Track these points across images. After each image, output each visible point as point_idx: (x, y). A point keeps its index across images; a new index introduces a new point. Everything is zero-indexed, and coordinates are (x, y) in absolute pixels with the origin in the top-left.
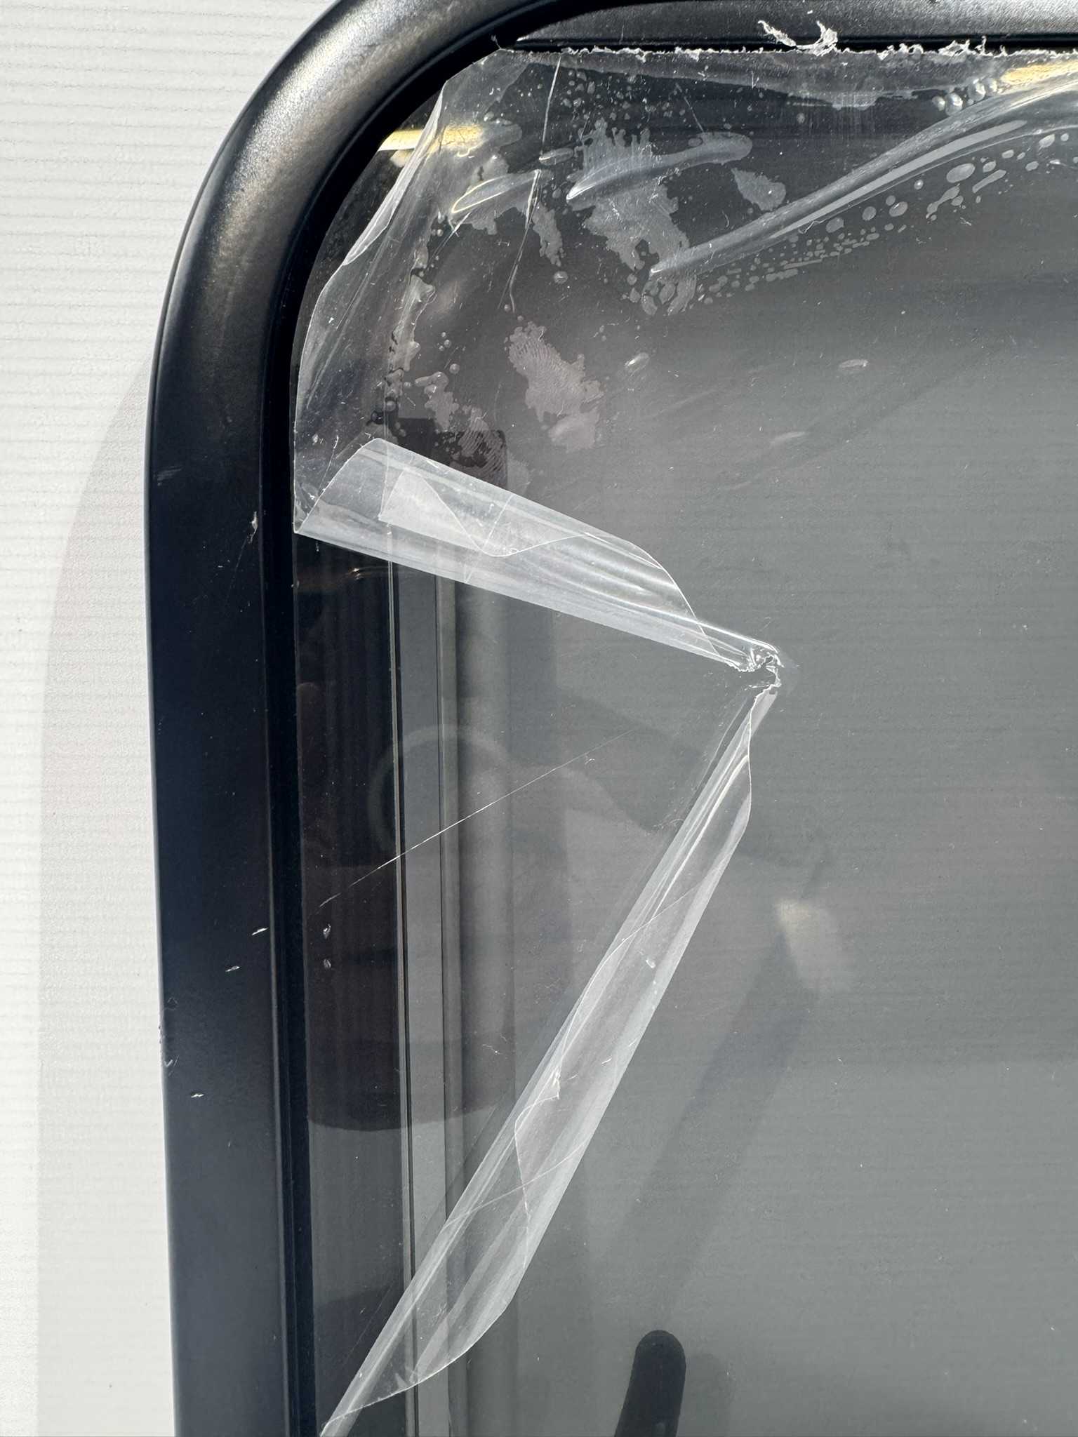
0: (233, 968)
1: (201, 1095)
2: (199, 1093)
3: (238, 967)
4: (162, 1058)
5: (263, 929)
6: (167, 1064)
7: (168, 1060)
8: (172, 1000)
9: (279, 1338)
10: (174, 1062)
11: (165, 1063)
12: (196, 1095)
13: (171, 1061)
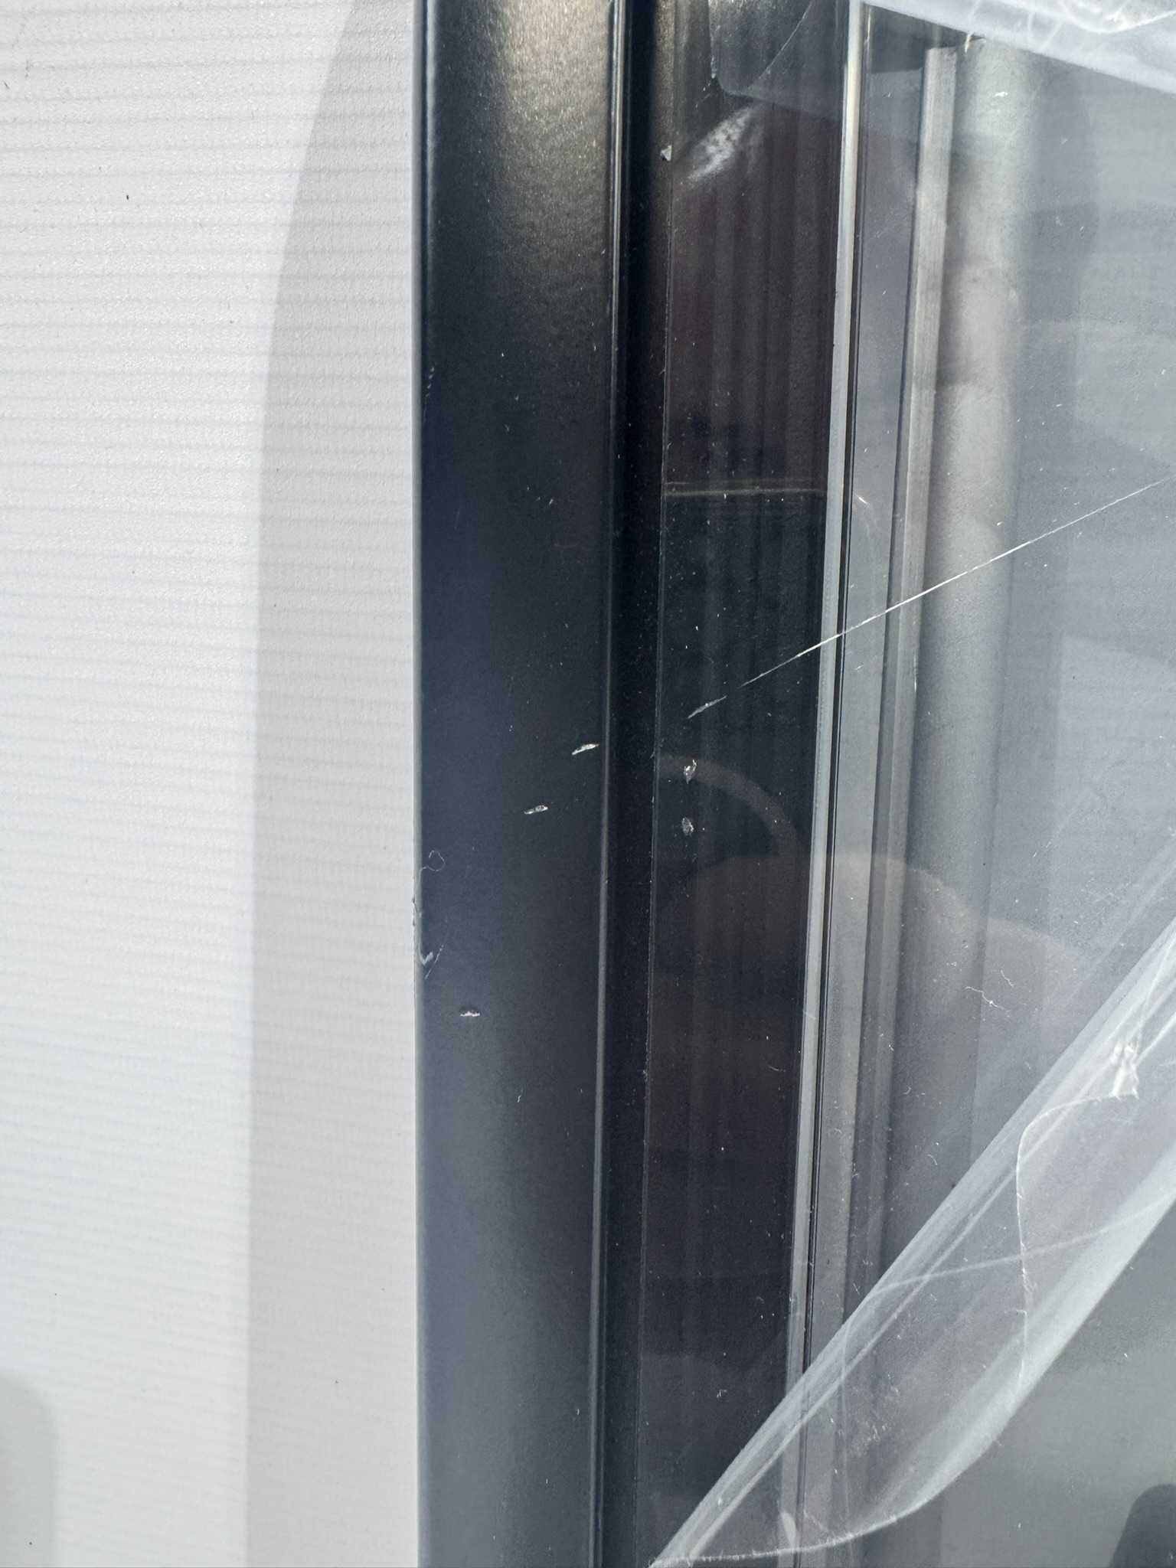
0: (538, 809)
1: (476, 1015)
2: (475, 1010)
3: (545, 808)
4: (416, 949)
5: (592, 746)
6: (425, 958)
7: (425, 951)
8: (434, 856)
9: (585, 1412)
10: (434, 958)
11: (421, 958)
12: (469, 1014)
13: (431, 954)
